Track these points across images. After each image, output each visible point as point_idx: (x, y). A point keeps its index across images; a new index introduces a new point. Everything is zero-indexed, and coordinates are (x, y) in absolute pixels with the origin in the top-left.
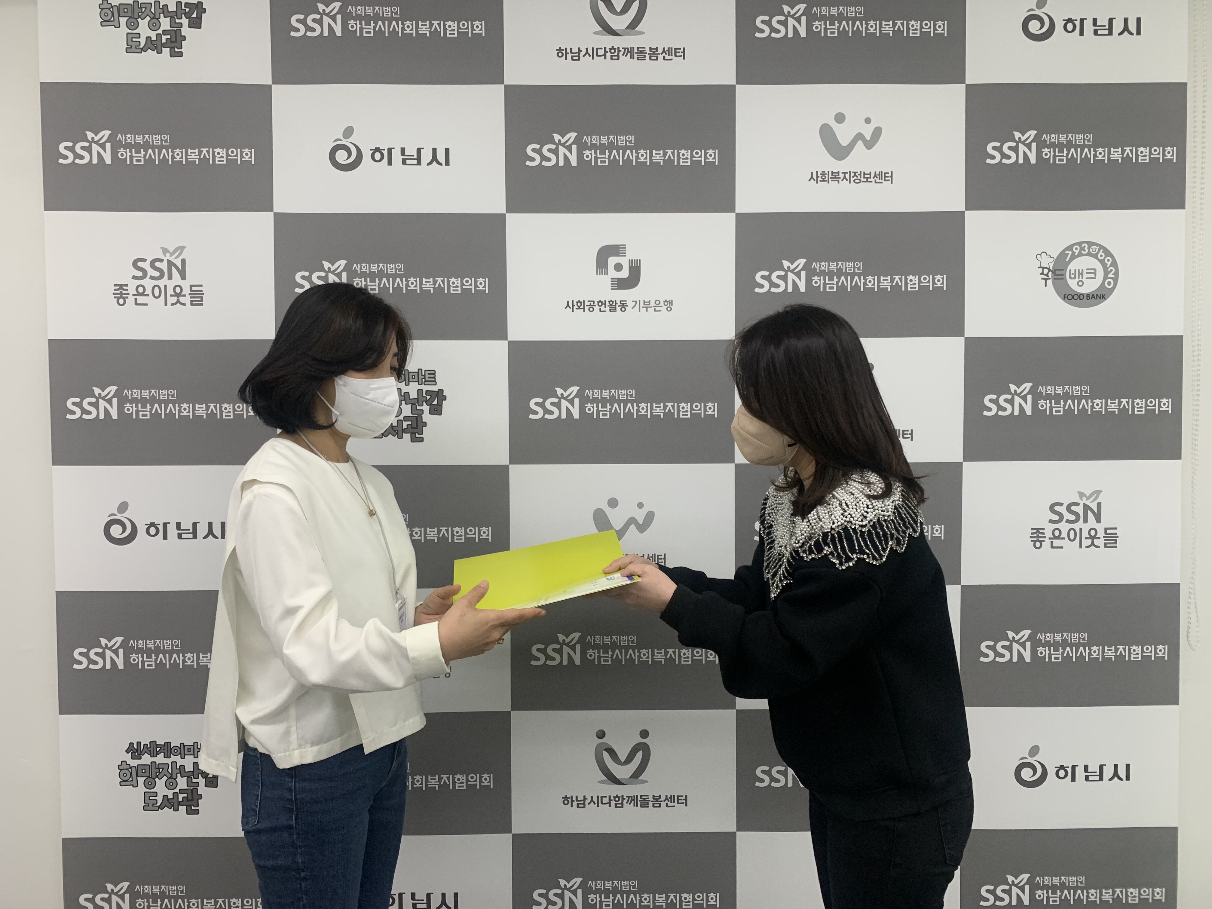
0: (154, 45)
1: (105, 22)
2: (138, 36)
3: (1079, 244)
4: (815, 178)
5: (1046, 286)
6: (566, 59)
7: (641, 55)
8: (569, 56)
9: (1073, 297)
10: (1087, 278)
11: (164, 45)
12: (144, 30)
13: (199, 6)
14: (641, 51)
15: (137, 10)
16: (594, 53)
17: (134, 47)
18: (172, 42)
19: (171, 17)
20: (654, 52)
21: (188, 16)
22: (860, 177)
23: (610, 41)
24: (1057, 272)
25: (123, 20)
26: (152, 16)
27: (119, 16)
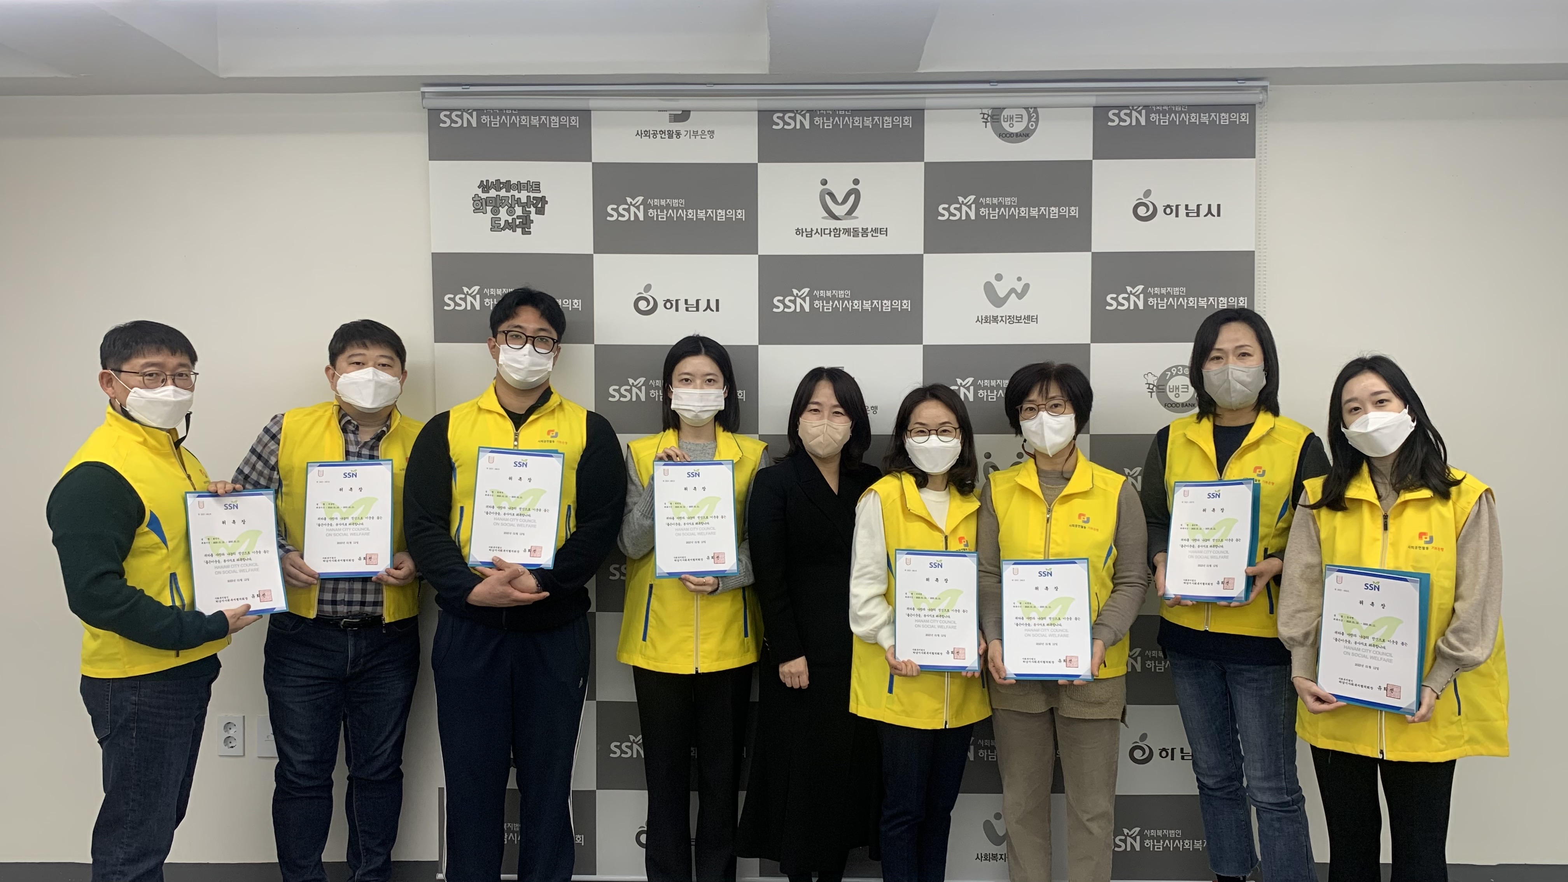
0: (510, 226)
1: (476, 210)
2: (499, 219)
3: (1176, 367)
4: (980, 319)
5: (1151, 397)
6: (802, 236)
7: (855, 233)
8: (804, 234)
9: (1172, 406)
10: (1182, 392)
11: (517, 226)
12: (503, 215)
13: (543, 198)
14: (856, 231)
15: (498, 201)
16: (822, 232)
17: (496, 227)
18: (523, 224)
19: (523, 207)
20: (865, 232)
21: (536, 207)
22: (1012, 320)
23: (833, 224)
24: (1160, 387)
25: (489, 209)
26: (509, 206)
27: (486, 205)
